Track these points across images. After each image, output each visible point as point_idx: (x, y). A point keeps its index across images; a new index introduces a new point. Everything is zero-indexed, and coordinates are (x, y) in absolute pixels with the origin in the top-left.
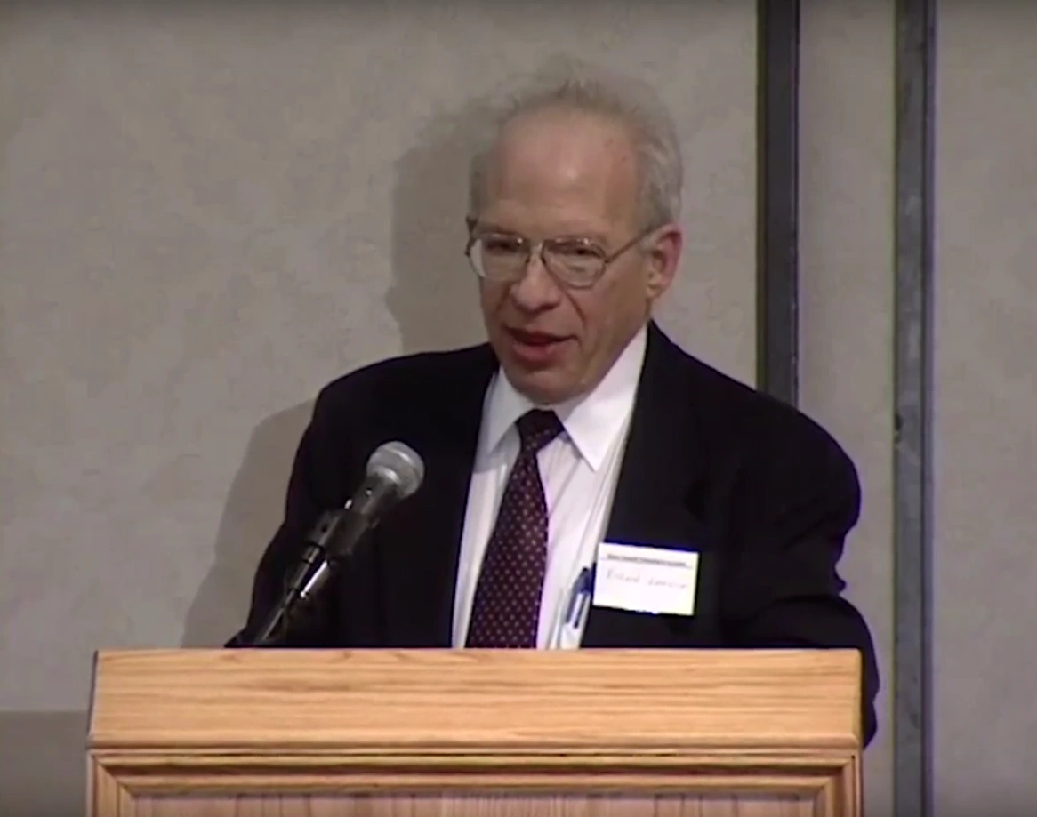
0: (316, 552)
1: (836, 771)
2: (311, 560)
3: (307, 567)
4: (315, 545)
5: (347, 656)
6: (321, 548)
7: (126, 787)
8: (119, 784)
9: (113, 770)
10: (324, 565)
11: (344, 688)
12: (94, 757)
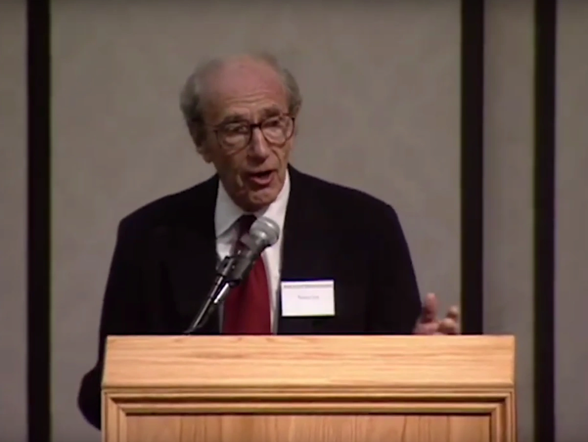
0: (221, 279)
1: (501, 400)
2: (219, 282)
3: (216, 287)
4: (221, 275)
5: (240, 340)
6: (224, 277)
7: (123, 410)
8: (119, 408)
9: (116, 400)
10: (227, 286)
11: (239, 356)
12: (106, 393)
